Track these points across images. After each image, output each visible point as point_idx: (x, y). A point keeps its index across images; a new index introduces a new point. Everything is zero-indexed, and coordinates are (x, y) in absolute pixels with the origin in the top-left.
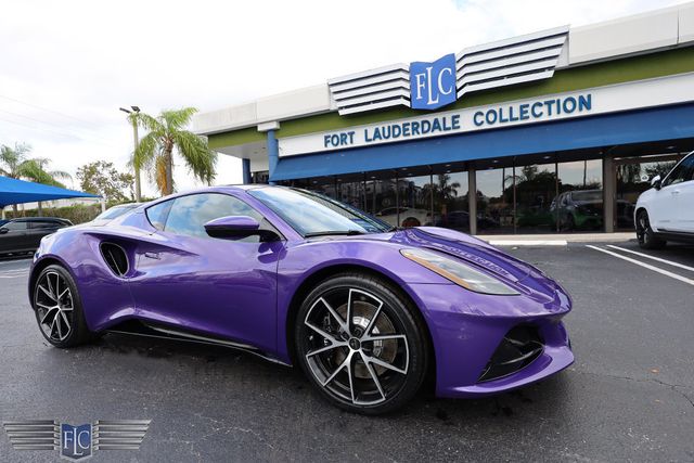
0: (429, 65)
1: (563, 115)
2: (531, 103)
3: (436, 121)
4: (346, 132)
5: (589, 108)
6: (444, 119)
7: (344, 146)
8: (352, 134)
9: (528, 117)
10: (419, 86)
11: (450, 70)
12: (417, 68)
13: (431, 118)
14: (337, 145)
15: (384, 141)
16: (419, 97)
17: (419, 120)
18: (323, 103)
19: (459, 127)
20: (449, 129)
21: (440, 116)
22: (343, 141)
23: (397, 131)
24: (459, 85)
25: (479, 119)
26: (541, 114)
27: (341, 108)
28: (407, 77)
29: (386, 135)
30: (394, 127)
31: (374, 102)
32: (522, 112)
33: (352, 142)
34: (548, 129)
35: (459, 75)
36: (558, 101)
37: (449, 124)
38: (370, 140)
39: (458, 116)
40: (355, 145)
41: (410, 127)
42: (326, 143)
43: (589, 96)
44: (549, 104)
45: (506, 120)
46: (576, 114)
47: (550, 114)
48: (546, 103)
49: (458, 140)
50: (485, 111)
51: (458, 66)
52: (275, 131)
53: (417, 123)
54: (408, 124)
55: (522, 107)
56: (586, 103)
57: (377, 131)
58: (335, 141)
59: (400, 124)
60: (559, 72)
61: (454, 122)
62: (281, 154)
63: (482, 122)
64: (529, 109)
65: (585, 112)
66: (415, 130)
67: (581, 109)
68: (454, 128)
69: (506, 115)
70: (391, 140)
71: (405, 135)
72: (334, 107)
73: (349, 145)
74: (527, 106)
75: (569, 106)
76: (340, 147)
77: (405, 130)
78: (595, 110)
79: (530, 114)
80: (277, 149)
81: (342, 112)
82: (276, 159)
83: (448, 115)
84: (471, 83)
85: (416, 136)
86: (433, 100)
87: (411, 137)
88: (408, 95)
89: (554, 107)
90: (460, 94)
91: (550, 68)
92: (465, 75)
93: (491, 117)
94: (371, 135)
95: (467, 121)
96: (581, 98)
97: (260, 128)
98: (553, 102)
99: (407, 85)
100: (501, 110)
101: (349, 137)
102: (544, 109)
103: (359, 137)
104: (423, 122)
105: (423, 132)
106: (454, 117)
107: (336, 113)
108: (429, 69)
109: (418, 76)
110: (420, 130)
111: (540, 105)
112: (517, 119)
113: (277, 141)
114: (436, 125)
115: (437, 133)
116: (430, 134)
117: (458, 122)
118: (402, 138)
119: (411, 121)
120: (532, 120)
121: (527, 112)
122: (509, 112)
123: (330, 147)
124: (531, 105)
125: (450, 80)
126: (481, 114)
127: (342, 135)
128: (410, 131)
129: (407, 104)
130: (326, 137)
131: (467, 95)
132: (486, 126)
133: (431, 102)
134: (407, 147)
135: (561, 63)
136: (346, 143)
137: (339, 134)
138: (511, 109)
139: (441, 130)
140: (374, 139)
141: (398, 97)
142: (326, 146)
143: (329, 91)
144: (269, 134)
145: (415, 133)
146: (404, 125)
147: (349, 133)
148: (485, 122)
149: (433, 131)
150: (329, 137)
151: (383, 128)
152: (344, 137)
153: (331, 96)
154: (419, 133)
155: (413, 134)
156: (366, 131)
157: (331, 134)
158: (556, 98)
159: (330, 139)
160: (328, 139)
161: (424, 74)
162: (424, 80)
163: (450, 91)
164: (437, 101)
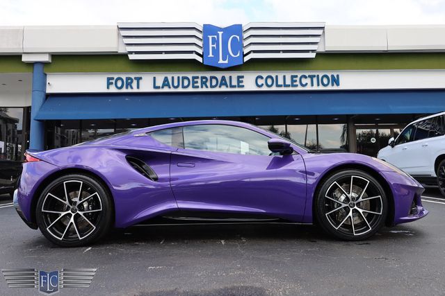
0: (221, 29)
1: (321, 88)
2: (299, 75)
3: (223, 78)
4: (133, 76)
5: (338, 85)
6: (230, 77)
7: (129, 90)
8: (139, 79)
9: (297, 86)
10: (211, 46)
11: (238, 37)
12: (209, 30)
13: (219, 75)
14: (121, 88)
15: (172, 90)
16: (211, 55)
17: (208, 75)
18: (112, 44)
19: (243, 86)
20: (234, 87)
21: (227, 75)
22: (129, 85)
23: (186, 83)
24: (246, 51)
25: (260, 82)
26: (306, 84)
27: (131, 53)
28: (200, 36)
29: (176, 84)
30: (184, 78)
31: (167, 52)
32: (293, 81)
33: (138, 87)
34: (311, 96)
35: (245, 43)
36: (318, 76)
37: (234, 82)
38: (159, 88)
39: (243, 77)
40: (142, 89)
41: (199, 81)
42: (109, 84)
43: (338, 76)
44: (312, 77)
45: (281, 86)
46: (330, 88)
47: (312, 85)
48: (310, 76)
49: (242, 97)
50: (265, 75)
51: (245, 35)
52: (44, 64)
53: (206, 78)
54: (198, 78)
55: (292, 77)
56: (336, 81)
57: (166, 79)
58: (119, 84)
59: (190, 76)
60: (319, 55)
61: (239, 82)
62: (49, 90)
63: (262, 85)
64: (298, 79)
65: (335, 88)
66: (204, 83)
67: (333, 85)
68: (239, 86)
69: (281, 82)
70: (180, 90)
71: (194, 87)
72: (123, 50)
73: (135, 90)
74: (296, 76)
75: (325, 81)
76: (124, 90)
77: (194, 82)
78: (342, 87)
79: (298, 83)
80: (44, 84)
81: (131, 57)
82: (43, 96)
83: (235, 75)
84: (255, 52)
85: (204, 89)
86: (224, 59)
87: (200, 90)
88: (200, 51)
89: (315, 80)
90: (246, 59)
91: (313, 51)
92: (251, 44)
93: (269, 82)
94: (160, 82)
95: (250, 82)
96: (333, 76)
97: (25, 59)
98: (315, 76)
99: (200, 43)
100: (277, 77)
101: (135, 82)
102: (308, 81)
103: (147, 83)
104: (212, 78)
105: (212, 87)
106: (239, 77)
107: (125, 56)
108: (220, 33)
109: (210, 37)
110: (208, 84)
111: (305, 77)
112: (289, 86)
113: (46, 75)
114: (223, 82)
115: (224, 89)
116: (217, 89)
117: (242, 82)
118: (190, 89)
119: (200, 75)
120: (300, 88)
121: (296, 81)
122: (283, 80)
123: (113, 89)
124: (299, 76)
125: (238, 46)
126: (262, 78)
127: (128, 79)
128: (199, 84)
129: (200, 59)
130: (109, 79)
131: (252, 60)
132: (265, 88)
133: (221, 61)
134: (195, 98)
135: (320, 49)
136: (132, 88)
137: (124, 77)
138: (284, 77)
139: (227, 87)
140: (163, 87)
141: (191, 52)
142: (108, 88)
143: (119, 34)
144: (36, 66)
145: (204, 86)
146: (194, 78)
147: (135, 78)
148: (265, 85)
149: (220, 87)
150: (113, 79)
151: (173, 78)
152: (129, 81)
153: (121, 39)
154: (207, 87)
155: (202, 87)
156: (154, 78)
157: (116, 77)
158: (316, 74)
159: (114, 81)
160: (111, 81)
161: (216, 37)
162: (215, 41)
163: (238, 55)
164: (226, 62)
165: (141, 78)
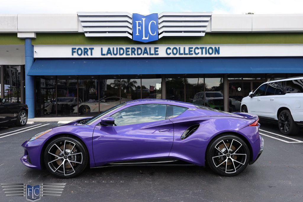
0: (144, 17)
1: (208, 55)
3: (146, 49)
4: (88, 48)
5: (219, 53)
6: (150, 48)
7: (86, 56)
8: (92, 49)
9: (192, 54)
10: (138, 28)
11: (155, 22)
12: (136, 17)
13: (143, 47)
14: (81, 55)
15: (113, 56)
16: (137, 34)
17: (136, 47)
18: (74, 27)
19: (158, 54)
20: (153, 54)
21: (148, 47)
22: (86, 53)
23: (122, 52)
24: (160, 31)
25: (169, 51)
26: (199, 53)
27: (86, 32)
28: (131, 21)
29: (115, 53)
30: (120, 49)
31: (109, 32)
32: (190, 51)
33: (91, 54)
34: (201, 61)
35: (160, 26)
36: (206, 48)
37: (153, 52)
38: (104, 55)
39: (158, 48)
40: (94, 56)
41: (130, 50)
42: (73, 52)
43: (219, 48)
45: (182, 54)
46: (213, 55)
47: (202, 54)
48: (201, 48)
49: (157, 61)
50: (172, 47)
51: (160, 21)
52: (32, 39)
53: (134, 49)
54: (129, 48)
55: (190, 48)
56: (217, 51)
57: (109, 49)
58: (80, 52)
59: (124, 47)
60: (207, 34)
61: (155, 51)
62: (36, 56)
63: (170, 53)
64: (193, 50)
65: (217, 55)
66: (133, 52)
67: (215, 54)
68: (156, 54)
69: (182, 52)
70: (118, 56)
71: (127, 54)
72: (81, 30)
73: (90, 56)
74: (192, 48)
75: (211, 51)
76: (83, 56)
77: (127, 52)
78: (221, 55)
79: (193, 52)
80: (32, 52)
81: (87, 35)
82: (32, 60)
83: (153, 47)
84: (166, 32)
85: (133, 56)
86: (146, 37)
87: (130, 56)
88: (131, 32)
89: (204, 50)
90: (160, 36)
91: (203, 32)
92: (163, 27)
93: (175, 51)
94: (105, 52)
95: (162, 51)
96: (215, 48)
97: (19, 36)
98: (204, 48)
99: (131, 26)
100: (180, 48)
101: (89, 51)
102: (200, 51)
103: (97, 52)
104: (138, 48)
105: (138, 54)
106: (155, 48)
107: (83, 34)
108: (144, 19)
109: (137, 22)
110: (136, 52)
111: (198, 48)
112: (187, 54)
113: (33, 46)
114: (145, 52)
115: (146, 56)
116: (141, 56)
117: (157, 51)
118: (124, 56)
119: (131, 46)
120: (194, 56)
122: (184, 50)
123: (76, 56)
124: (194, 48)
125: (155, 28)
126: (170, 49)
127: (85, 49)
128: (130, 53)
129: (130, 37)
130: (73, 49)
131: (164, 38)
132: (172, 56)
133: (144, 38)
135: (208, 30)
136: (88, 55)
137: (82, 48)
138: (184, 48)
139: (148, 54)
140: (107, 55)
141: (125, 32)
142: (73, 55)
143: (78, 20)
144: (27, 40)
145: (133, 54)
146: (127, 48)
147: (90, 49)
148: (172, 53)
149: (143, 54)
150: (75, 49)
151: (113, 48)
152: (86, 50)
153: (80, 23)
154: (135, 54)
155: (132, 55)
156: (102, 49)
157: (77, 48)
158: (205, 47)
159: (76, 50)
160: (74, 50)
161: (141, 22)
162: (140, 25)
163: (155, 34)
164: (147, 38)
165: (93, 49)
